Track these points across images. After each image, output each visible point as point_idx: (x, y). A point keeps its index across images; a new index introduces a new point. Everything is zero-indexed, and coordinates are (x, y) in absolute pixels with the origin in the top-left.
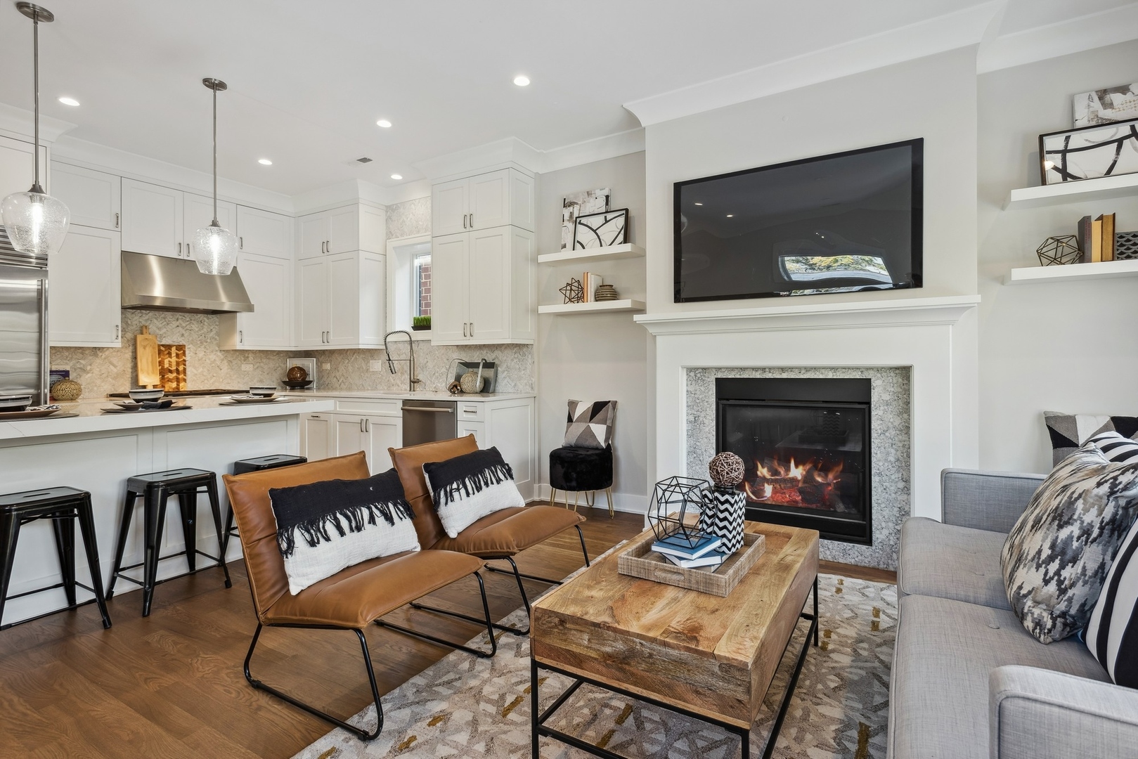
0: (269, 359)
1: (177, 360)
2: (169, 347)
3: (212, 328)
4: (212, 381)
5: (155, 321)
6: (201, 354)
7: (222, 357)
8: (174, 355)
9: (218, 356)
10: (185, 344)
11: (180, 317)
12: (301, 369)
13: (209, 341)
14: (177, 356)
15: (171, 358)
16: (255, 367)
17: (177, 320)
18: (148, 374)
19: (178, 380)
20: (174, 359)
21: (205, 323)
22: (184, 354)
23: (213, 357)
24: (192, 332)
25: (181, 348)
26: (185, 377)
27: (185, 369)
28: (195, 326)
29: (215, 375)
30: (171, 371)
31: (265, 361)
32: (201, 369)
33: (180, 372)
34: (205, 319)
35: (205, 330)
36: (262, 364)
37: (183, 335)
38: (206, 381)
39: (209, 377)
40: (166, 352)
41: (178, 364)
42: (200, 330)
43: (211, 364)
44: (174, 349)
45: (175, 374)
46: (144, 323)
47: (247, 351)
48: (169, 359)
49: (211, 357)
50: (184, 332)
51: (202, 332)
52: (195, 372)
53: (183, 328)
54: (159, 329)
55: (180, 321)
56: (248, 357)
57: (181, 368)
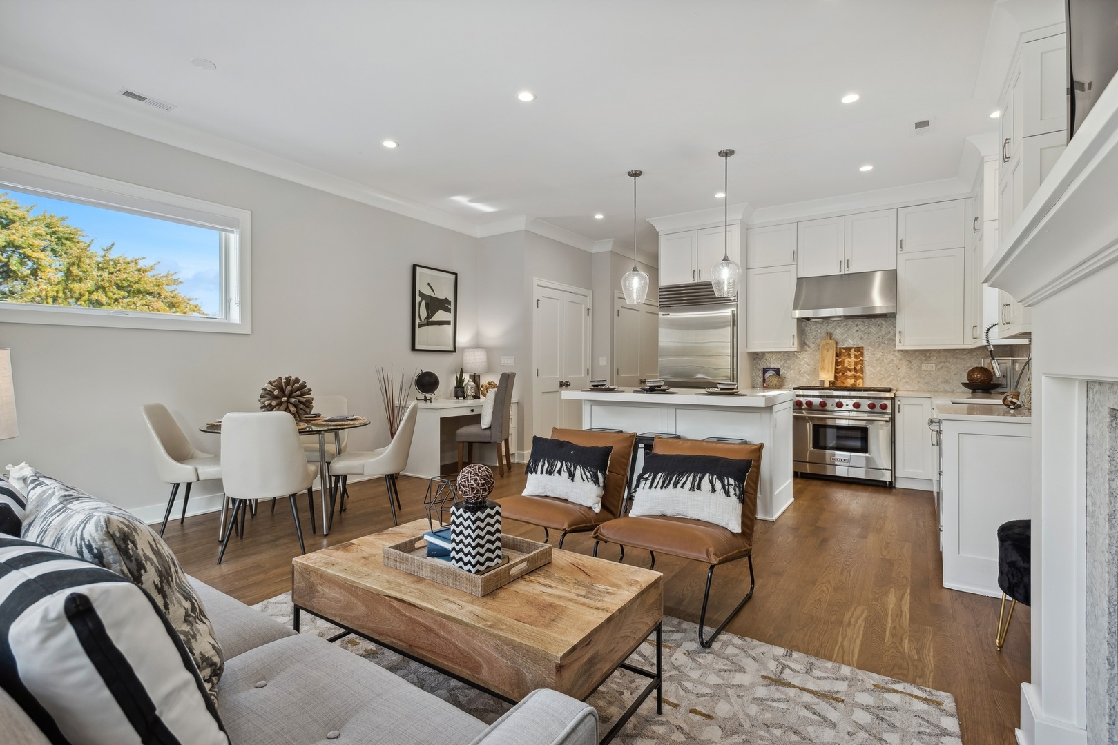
0: (957, 358)
1: (855, 360)
2: (849, 349)
3: (889, 330)
4: (889, 379)
5: (838, 328)
6: (879, 355)
7: (901, 357)
8: (852, 356)
9: (895, 356)
10: (863, 346)
11: (859, 323)
12: (983, 370)
13: (886, 342)
14: (856, 356)
15: (850, 358)
16: (940, 366)
17: (857, 325)
18: (828, 371)
19: (856, 378)
20: (853, 360)
21: (883, 326)
22: (862, 355)
23: (891, 357)
24: (870, 335)
25: (859, 350)
26: (861, 375)
27: (862, 369)
28: (873, 330)
29: (892, 374)
30: (850, 370)
31: (951, 360)
32: (879, 368)
33: (858, 371)
34: (883, 322)
35: (883, 332)
36: (947, 364)
37: (862, 338)
38: (883, 380)
39: (886, 375)
40: (847, 353)
41: (856, 364)
42: (878, 333)
43: (888, 364)
44: (853, 351)
45: (853, 373)
46: (829, 330)
47: (928, 350)
48: (848, 359)
49: (888, 357)
50: (863, 336)
51: (880, 334)
52: (874, 371)
53: (862, 332)
54: (842, 334)
55: (859, 326)
56: (929, 357)
57: (858, 367)
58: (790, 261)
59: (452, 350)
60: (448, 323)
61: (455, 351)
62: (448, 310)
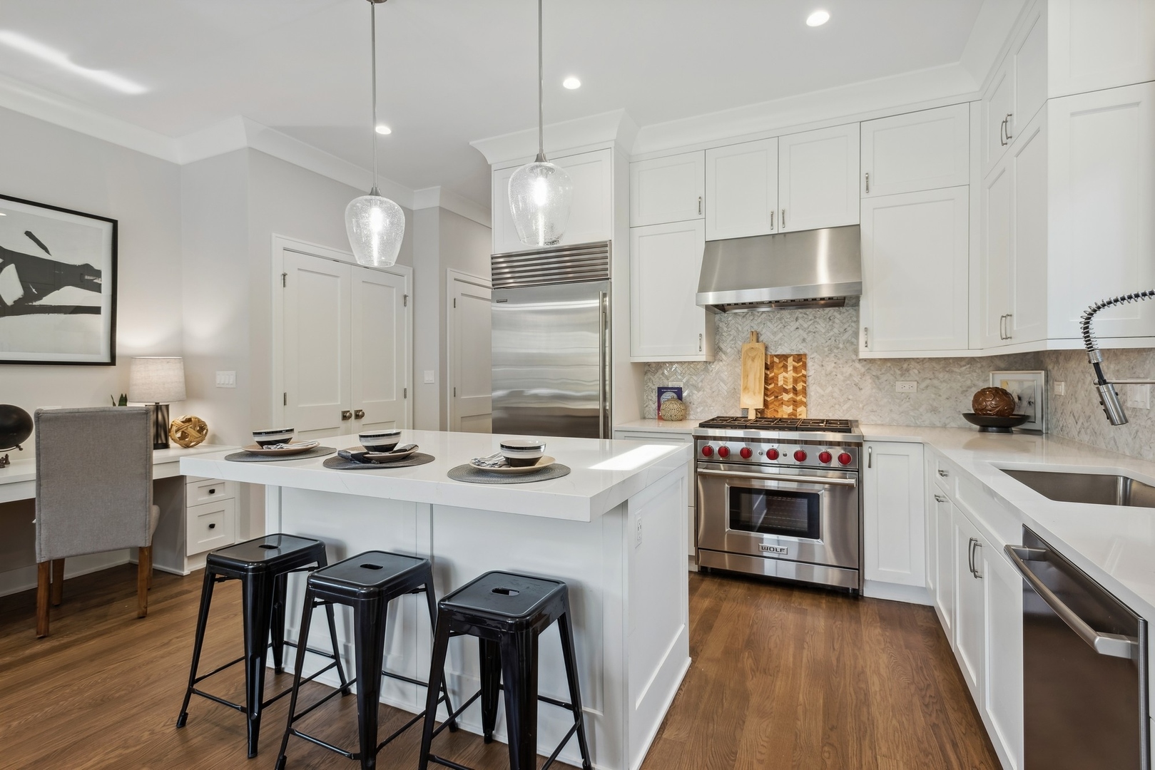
0: (951, 372)
1: (795, 375)
2: (784, 357)
3: (846, 326)
4: (845, 407)
5: (769, 324)
6: (830, 367)
7: (863, 370)
8: (790, 368)
9: (855, 369)
10: (806, 352)
11: (800, 315)
12: (1000, 393)
13: (841, 346)
14: (795, 369)
15: (787, 372)
16: (923, 385)
17: (797, 319)
18: (754, 394)
19: (795, 403)
20: (791, 374)
21: (837, 321)
22: (805, 366)
23: (847, 370)
24: (817, 335)
25: (800, 358)
26: (804, 400)
27: (804, 389)
28: (822, 326)
29: (851, 397)
30: (786, 391)
31: (941, 375)
32: (830, 388)
33: (799, 392)
34: (836, 314)
35: (836, 330)
36: (936, 382)
37: (804, 340)
38: (837, 406)
39: (842, 400)
40: (781, 365)
41: (796, 381)
42: (828, 331)
43: (844, 381)
44: (790, 360)
45: (791, 395)
46: (756, 328)
47: (905, 360)
48: (784, 374)
49: (844, 370)
50: (805, 336)
51: (831, 333)
52: (822, 393)
53: (804, 330)
54: (775, 334)
55: (800, 321)
56: (908, 370)
57: (799, 387)
58: (695, 214)
59: (107, 359)
60: (96, 310)
61: (113, 362)
62: (97, 288)
